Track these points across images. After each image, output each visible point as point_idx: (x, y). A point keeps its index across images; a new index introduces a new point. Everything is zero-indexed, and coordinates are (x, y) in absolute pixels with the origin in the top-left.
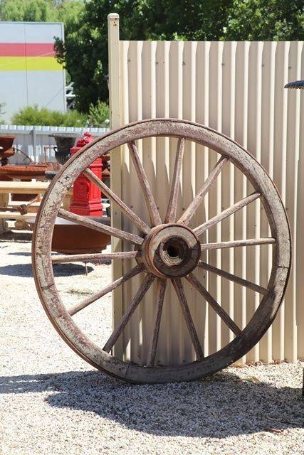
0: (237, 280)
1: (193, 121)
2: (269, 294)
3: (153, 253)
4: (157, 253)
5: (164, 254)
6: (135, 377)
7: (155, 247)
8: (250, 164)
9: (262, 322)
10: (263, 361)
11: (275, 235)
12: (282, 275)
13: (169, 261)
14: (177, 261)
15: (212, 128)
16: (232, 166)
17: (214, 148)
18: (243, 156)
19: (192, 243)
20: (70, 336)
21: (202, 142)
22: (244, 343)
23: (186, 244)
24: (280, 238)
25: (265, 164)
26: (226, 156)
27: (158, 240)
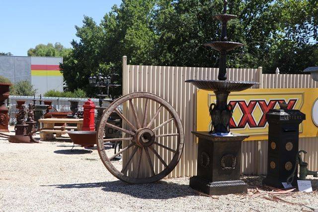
0: (165, 147)
1: (151, 92)
2: (177, 153)
3: (139, 138)
4: (141, 138)
5: (143, 138)
6: (131, 182)
7: (140, 136)
8: (171, 108)
9: (174, 163)
10: (174, 177)
11: (179, 132)
12: (181, 146)
13: (144, 141)
14: (147, 141)
15: (157, 95)
16: (164, 108)
17: (158, 102)
18: (168, 105)
19: (152, 135)
20: (110, 167)
21: (154, 100)
22: (169, 170)
23: (150, 135)
24: (181, 133)
25: (175, 107)
26: (162, 105)
27: (141, 133)
